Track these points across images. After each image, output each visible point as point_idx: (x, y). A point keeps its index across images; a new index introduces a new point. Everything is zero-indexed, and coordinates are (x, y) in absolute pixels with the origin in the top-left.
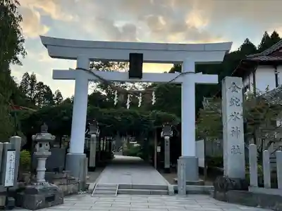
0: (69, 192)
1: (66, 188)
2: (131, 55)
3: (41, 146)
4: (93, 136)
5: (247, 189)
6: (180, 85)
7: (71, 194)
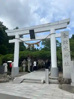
0: (5, 81)
4: (29, 61)
6: (50, 39)
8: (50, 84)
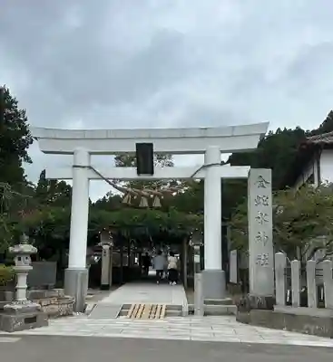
1: (56, 308)
2: (138, 145)
3: (20, 259)
4: (106, 247)
5: (272, 308)
7: (64, 315)
8: (208, 317)
